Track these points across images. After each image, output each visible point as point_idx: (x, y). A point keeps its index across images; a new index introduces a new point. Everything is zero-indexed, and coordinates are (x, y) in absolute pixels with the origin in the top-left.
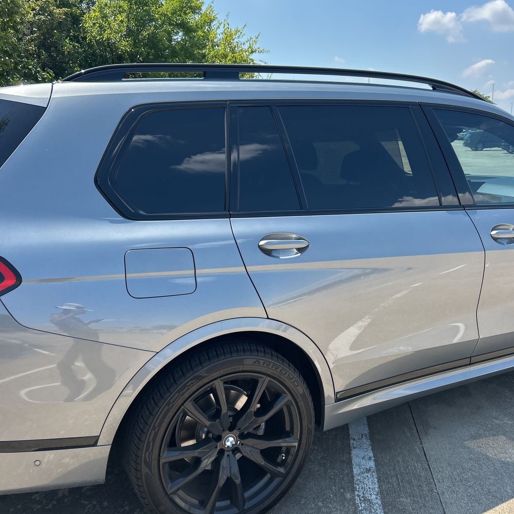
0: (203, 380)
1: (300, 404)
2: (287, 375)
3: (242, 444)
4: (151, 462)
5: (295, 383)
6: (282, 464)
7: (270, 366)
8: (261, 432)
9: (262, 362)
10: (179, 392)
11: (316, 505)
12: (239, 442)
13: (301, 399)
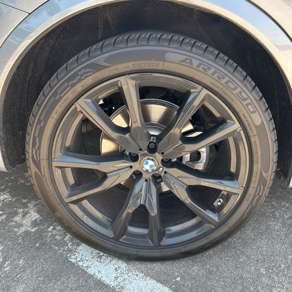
0: (102, 71)
1: (253, 139)
2: (237, 91)
3: (165, 172)
4: (39, 161)
5: (250, 107)
6: (217, 210)
7: (210, 72)
8: (200, 166)
9: (195, 63)
10: (68, 80)
11: (256, 270)
12: (161, 169)
13: (256, 133)
